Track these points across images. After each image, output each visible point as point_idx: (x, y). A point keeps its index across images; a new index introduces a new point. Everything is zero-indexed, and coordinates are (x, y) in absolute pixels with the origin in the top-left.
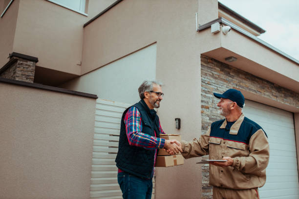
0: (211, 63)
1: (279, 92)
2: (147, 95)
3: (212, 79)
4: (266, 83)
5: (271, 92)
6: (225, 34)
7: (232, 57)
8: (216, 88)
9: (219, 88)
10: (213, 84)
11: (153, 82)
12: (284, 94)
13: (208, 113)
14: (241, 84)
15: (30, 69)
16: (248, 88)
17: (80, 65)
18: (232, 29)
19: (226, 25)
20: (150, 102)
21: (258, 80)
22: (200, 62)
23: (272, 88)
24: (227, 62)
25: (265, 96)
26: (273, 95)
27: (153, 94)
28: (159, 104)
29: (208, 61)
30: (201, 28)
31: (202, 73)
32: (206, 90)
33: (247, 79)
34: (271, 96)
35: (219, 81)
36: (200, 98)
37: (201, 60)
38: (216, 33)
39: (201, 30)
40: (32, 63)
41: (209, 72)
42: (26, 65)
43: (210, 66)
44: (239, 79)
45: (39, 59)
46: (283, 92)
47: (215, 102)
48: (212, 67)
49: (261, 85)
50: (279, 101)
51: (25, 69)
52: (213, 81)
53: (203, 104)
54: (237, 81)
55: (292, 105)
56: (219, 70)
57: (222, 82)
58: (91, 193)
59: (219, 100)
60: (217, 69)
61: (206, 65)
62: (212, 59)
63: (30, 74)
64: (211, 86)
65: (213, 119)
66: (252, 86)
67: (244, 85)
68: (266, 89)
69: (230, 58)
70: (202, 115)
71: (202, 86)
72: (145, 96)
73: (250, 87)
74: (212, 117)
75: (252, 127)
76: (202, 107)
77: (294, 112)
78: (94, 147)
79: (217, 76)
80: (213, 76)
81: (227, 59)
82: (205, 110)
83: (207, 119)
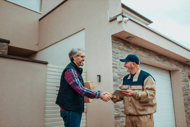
0: (118, 40)
1: (160, 58)
2: (75, 58)
3: (119, 50)
4: (152, 52)
5: (155, 58)
6: (125, 23)
7: (131, 36)
8: (121, 56)
9: (123, 56)
10: (120, 53)
11: (78, 49)
12: (163, 59)
13: (116, 71)
14: (137, 53)
15: (5, 47)
16: (141, 55)
17: (38, 45)
18: (130, 19)
19: (126, 17)
20: (78, 62)
21: (147, 51)
22: (111, 40)
23: (156, 55)
24: (127, 40)
25: (152, 61)
26: (156, 60)
27: (79, 57)
28: (83, 64)
29: (116, 39)
30: (111, 19)
31: (112, 46)
32: (115, 57)
33: (140, 50)
34: (155, 60)
35: (123, 51)
36: (112, 62)
37: (112, 39)
38: (120, 22)
39: (111, 21)
40: (6, 43)
41: (117, 46)
42: (2, 45)
43: (117, 42)
44: (136, 50)
45: (10, 41)
46: (163, 58)
47: (121, 64)
48: (118, 43)
49: (149, 54)
50: (160, 63)
51: (2, 48)
52: (120, 51)
53: (114, 66)
54: (134, 51)
55: (168, 66)
56: (123, 44)
57: (124, 52)
58: (45, 123)
59: (124, 63)
60: (122, 44)
61: (115, 42)
62: (118, 38)
63: (4, 51)
64: (119, 55)
65: (120, 75)
66: (143, 54)
67: (138, 54)
68: (152, 56)
69: (129, 37)
70: (113, 73)
71: (113, 54)
72: (74, 59)
73: (142, 55)
74: (120, 73)
75: (145, 75)
76: (113, 67)
77: (170, 70)
78: (47, 94)
79: (122, 49)
80: (119, 48)
81: (127, 38)
82: (115, 70)
83: (116, 75)
